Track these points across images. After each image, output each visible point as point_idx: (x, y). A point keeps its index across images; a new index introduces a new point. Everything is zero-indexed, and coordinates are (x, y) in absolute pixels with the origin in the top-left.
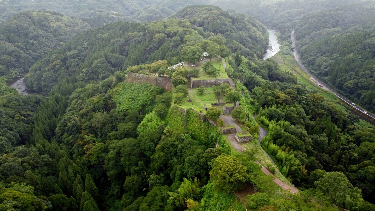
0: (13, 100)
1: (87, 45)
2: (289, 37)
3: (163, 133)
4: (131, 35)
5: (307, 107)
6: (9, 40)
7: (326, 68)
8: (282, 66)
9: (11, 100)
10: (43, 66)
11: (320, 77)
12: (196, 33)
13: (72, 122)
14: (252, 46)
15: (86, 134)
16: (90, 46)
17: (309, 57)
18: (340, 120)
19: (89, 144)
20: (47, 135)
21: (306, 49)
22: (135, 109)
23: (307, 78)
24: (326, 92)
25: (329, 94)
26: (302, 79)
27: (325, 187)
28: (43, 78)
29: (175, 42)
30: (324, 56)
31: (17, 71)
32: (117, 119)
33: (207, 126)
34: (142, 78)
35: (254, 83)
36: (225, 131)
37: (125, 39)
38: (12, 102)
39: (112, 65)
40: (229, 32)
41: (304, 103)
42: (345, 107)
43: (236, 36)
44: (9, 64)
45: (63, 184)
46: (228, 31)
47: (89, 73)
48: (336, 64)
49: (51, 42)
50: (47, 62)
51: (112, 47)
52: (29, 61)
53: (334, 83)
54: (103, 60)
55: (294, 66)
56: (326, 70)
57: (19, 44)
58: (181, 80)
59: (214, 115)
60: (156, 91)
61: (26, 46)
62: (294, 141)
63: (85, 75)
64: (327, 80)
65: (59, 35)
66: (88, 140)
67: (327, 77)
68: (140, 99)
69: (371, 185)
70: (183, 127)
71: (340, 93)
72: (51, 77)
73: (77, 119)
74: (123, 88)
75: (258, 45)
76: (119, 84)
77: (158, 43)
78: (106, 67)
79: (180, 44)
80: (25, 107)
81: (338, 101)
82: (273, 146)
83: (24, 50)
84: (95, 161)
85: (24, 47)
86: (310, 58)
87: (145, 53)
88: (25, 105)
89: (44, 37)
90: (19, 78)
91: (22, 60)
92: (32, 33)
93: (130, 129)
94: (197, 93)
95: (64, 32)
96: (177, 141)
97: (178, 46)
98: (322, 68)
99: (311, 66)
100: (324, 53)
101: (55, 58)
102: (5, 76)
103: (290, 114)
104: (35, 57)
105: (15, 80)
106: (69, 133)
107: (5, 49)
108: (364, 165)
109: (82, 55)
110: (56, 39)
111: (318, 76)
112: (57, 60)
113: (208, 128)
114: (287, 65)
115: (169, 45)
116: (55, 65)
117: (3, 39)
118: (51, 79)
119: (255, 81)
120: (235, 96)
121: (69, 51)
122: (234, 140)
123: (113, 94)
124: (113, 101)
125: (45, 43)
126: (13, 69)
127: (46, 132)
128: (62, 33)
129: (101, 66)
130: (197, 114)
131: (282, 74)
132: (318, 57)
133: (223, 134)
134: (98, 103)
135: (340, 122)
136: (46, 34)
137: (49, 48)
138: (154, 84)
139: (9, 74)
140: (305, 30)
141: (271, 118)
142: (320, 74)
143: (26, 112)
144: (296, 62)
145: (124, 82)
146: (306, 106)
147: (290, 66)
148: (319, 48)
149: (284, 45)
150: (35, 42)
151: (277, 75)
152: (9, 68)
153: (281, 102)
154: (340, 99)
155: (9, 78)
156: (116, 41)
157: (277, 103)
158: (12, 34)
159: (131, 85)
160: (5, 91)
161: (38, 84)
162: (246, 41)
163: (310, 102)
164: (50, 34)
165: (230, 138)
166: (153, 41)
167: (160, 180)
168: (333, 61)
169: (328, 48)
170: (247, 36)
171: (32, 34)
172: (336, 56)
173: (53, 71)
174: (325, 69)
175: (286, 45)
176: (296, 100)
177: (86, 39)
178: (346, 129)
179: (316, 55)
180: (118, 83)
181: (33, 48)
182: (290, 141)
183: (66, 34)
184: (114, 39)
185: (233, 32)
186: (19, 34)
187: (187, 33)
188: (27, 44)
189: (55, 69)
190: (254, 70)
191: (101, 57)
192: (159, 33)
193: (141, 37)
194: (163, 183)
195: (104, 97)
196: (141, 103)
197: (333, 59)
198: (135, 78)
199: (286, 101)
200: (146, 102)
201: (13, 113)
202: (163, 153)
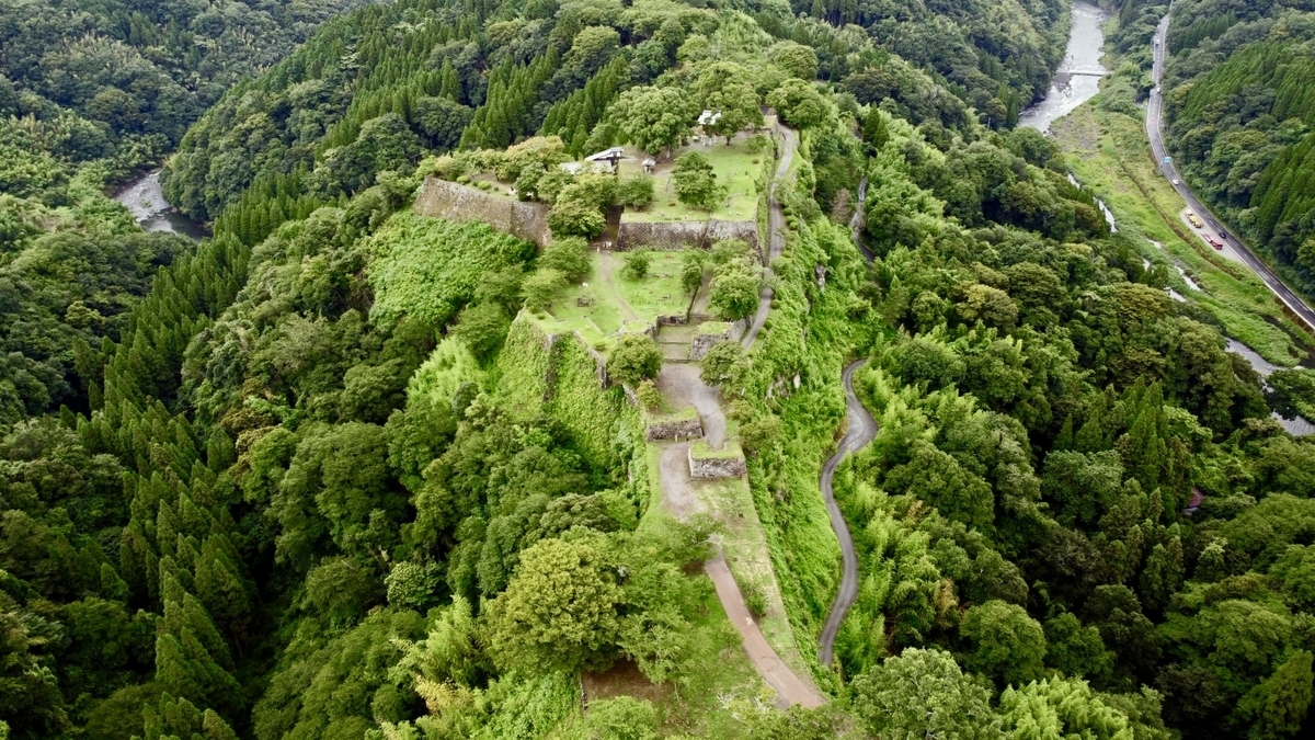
0: (71, 252)
1: (357, 61)
2: (1147, 39)
3: (462, 417)
4: (502, 28)
5: (1095, 336)
6: (128, 35)
7: (1246, 174)
8: (1089, 155)
9: (65, 253)
10: (215, 131)
11: (1221, 208)
12: (746, 25)
13: (227, 344)
14: (980, 74)
15: (253, 393)
16: (367, 66)
17: (1193, 127)
18: (1218, 394)
19: (256, 427)
20: (154, 380)
21: (1188, 92)
22: (429, 313)
23: (1170, 211)
24: (1230, 270)
25: (1240, 278)
26: (1152, 213)
27: (879, 704)
28: (212, 174)
29: (647, 59)
30: (1250, 127)
31: (146, 142)
32: (359, 346)
33: (613, 401)
34: (467, 202)
35: (895, 233)
36: (659, 429)
37: (482, 44)
38: (67, 258)
39: (429, 138)
40: (893, 19)
41: (1083, 320)
42: (1292, 335)
43: (918, 35)
44: (120, 118)
45: (131, 563)
46: (887, 17)
47: (344, 166)
48: (1287, 162)
49: (263, 42)
50: (229, 116)
51: (434, 71)
52: (186, 111)
53: (1267, 237)
54: (396, 121)
55: (1133, 158)
56: (1246, 182)
57: (160, 48)
58: (576, 218)
59: (627, 368)
60: (505, 252)
61: (182, 57)
62: (948, 479)
63: (329, 170)
64: (1242, 224)
65: (297, 18)
66: (256, 414)
67: (1245, 212)
68: (448, 279)
69: (1229, 676)
70: (540, 399)
71: (1282, 281)
72: (234, 172)
73: (241, 332)
74: (403, 235)
75: (1009, 72)
76: (395, 216)
77: (587, 65)
78: (405, 147)
79: (661, 71)
80: (114, 277)
81: (1270, 307)
82: (867, 493)
83: (175, 70)
84: (254, 490)
85: (176, 61)
86: (1196, 132)
87: (539, 99)
88: (113, 271)
89: (243, 24)
90: (153, 167)
91: (164, 107)
92: (204, 10)
93: (373, 388)
94: (622, 271)
95: (314, 10)
96: (498, 449)
97: (655, 76)
98: (1231, 173)
99: (1194, 164)
100: (1253, 115)
101: (251, 106)
102: (102, 160)
103: (988, 364)
104: (209, 95)
105: (140, 172)
106: (215, 379)
107: (112, 65)
108: (1228, 590)
109: (337, 98)
110: (282, 32)
111: (1215, 202)
112: (257, 112)
113: (618, 409)
114: (1109, 153)
115: (622, 73)
116: (250, 131)
117: (108, 33)
118: (235, 178)
119: (897, 227)
120: (738, 294)
121: (298, 80)
122: (681, 466)
123: (368, 252)
124: (367, 276)
125: (245, 48)
126: (132, 136)
127: (152, 372)
128: (306, 13)
129: (385, 139)
130: (587, 355)
131: (1038, 198)
132: (1226, 128)
133: (649, 441)
134: (311, 281)
135: (1218, 400)
136: (250, 14)
137: (256, 65)
138: (504, 225)
139: (120, 152)
140: (1206, 14)
141: (907, 374)
142: (1222, 195)
143: (113, 293)
144: (1147, 143)
145: (411, 211)
146: (1088, 332)
147: (1118, 159)
148: (1238, 91)
149: (1118, 70)
150: (210, 44)
151: (1015, 200)
152: (123, 131)
153: (969, 314)
154: (1278, 301)
155: (117, 168)
156: (450, 52)
157: (953, 320)
158: (137, 14)
159: (430, 224)
160: (93, 212)
161: (195, 194)
162: (958, 56)
163: (1110, 317)
164: (263, 16)
165: (668, 459)
166: (573, 54)
167: (421, 584)
168: (1281, 148)
169: (1271, 92)
170: (962, 37)
171: (201, 15)
172: (1296, 127)
173: (242, 149)
174: (1241, 177)
175: (1127, 73)
176: (1051, 308)
177: (354, 41)
178: (1238, 433)
179: (1219, 118)
180: (391, 214)
181: (203, 63)
182: (935, 477)
183: (320, 16)
184: (444, 41)
185: (906, 20)
186: (160, 15)
187: (695, 27)
188: (187, 50)
189: (250, 142)
190: (929, 179)
191: (389, 110)
192: (596, 23)
193: (532, 39)
194: (431, 595)
195: (339, 262)
196: (449, 292)
197: (1282, 141)
198: (445, 201)
199: (988, 314)
200: (466, 291)
201: (63, 297)
202: (442, 492)
